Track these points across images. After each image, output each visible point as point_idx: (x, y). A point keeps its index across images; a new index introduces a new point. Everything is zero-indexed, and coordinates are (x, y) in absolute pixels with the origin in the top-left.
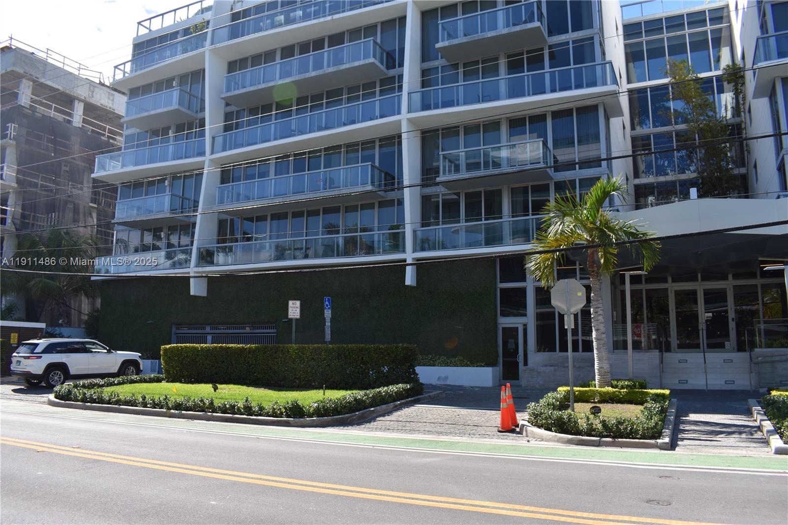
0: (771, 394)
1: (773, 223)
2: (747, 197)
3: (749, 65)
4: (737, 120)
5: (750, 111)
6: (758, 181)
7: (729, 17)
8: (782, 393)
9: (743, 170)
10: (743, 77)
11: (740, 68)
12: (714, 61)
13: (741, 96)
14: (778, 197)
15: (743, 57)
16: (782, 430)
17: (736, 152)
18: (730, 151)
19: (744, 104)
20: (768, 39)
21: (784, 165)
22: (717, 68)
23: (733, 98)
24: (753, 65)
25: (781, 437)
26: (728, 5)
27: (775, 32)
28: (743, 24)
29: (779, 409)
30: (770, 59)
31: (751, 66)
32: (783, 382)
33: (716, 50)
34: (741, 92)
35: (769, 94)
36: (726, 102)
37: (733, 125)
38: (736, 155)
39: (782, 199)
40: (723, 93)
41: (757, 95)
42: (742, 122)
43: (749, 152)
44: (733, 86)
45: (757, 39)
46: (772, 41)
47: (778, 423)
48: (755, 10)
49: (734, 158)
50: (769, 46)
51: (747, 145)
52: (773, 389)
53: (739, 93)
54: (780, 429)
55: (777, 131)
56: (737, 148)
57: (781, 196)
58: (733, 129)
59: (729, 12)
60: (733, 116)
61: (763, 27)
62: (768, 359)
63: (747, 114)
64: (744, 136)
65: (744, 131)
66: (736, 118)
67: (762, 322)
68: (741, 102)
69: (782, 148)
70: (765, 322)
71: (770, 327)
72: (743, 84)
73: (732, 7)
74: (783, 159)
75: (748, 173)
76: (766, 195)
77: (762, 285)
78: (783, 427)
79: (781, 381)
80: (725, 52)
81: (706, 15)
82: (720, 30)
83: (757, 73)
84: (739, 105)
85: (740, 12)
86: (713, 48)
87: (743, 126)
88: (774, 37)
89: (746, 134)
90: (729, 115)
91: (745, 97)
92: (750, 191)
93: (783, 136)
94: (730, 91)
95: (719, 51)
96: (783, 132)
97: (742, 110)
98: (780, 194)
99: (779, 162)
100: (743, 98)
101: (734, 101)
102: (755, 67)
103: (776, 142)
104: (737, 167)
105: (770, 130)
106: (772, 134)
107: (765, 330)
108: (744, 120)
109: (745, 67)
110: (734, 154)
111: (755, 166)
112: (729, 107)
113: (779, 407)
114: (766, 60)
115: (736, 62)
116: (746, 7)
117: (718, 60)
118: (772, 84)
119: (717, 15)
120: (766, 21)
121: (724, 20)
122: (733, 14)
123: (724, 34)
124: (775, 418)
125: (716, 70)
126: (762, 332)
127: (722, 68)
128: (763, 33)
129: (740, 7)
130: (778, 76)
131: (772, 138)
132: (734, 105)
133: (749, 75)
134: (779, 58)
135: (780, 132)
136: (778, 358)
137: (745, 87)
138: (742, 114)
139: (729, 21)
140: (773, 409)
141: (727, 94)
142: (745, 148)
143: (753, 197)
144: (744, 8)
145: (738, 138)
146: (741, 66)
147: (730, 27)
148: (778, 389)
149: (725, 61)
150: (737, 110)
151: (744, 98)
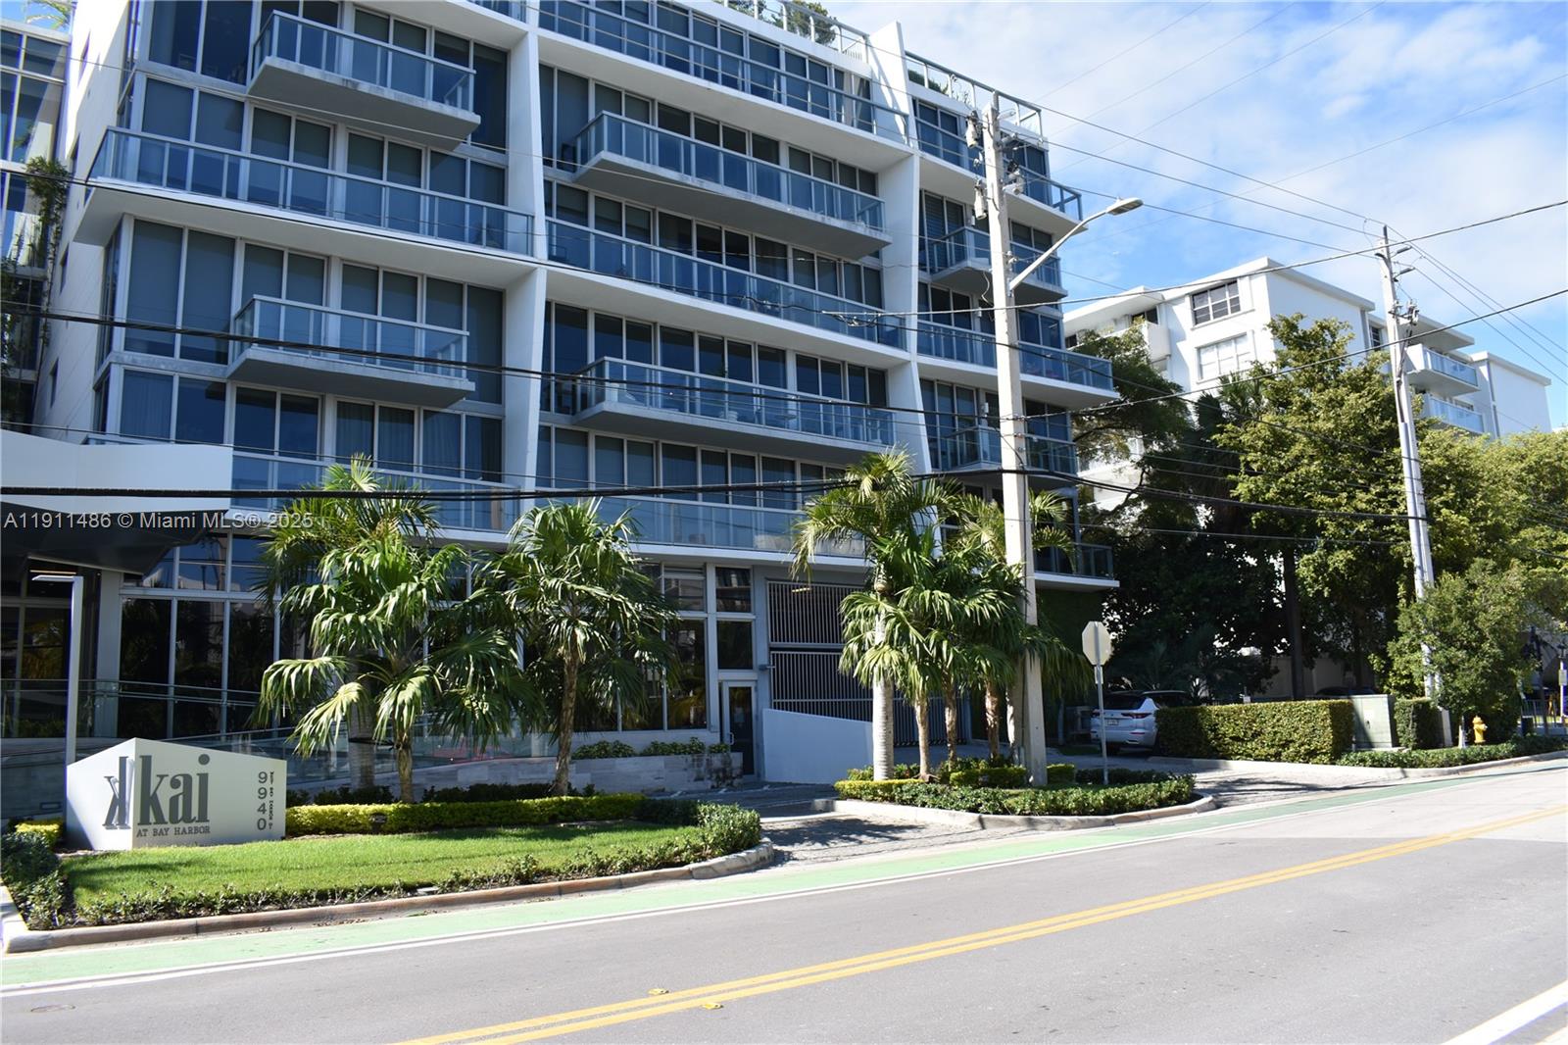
0: (15, 830)
1: (63, 490)
2: (27, 431)
3: (81, 173)
4: (37, 272)
5: (64, 262)
6: (55, 403)
7: (65, 67)
8: (38, 827)
9: (29, 375)
10: (66, 192)
11: (64, 173)
12: (15, 140)
13: (54, 228)
14: (86, 442)
15: (74, 155)
16: (29, 903)
17: (22, 332)
18: (11, 330)
19: (56, 245)
20: (127, 139)
21: (107, 383)
22: (18, 157)
23: (37, 228)
24: (89, 176)
25: (25, 918)
26: (70, 44)
27: (143, 130)
28: (88, 93)
29: (26, 861)
30: (122, 177)
31: (85, 178)
32: (44, 806)
33: (26, 121)
34: (56, 220)
35: (107, 242)
36: (23, 231)
37: (26, 280)
38: (21, 342)
39: (92, 447)
40: (21, 210)
41: (84, 235)
42: (46, 279)
43: (47, 342)
44: (43, 204)
45: (107, 131)
46: (134, 146)
47: (21, 889)
48: (117, 75)
49: (16, 347)
50: (125, 150)
51: (46, 328)
52: (20, 821)
53: (51, 219)
54: (25, 899)
55: (108, 316)
56: (24, 328)
57: (91, 441)
58: (24, 288)
59: (68, 58)
60: (31, 263)
61: (124, 111)
62: (21, 760)
63: (59, 267)
64: (44, 308)
65: (46, 300)
66: (36, 268)
67: (18, 684)
68: (52, 240)
69: (110, 349)
70: (25, 686)
71: (34, 695)
72: (63, 206)
73: (76, 52)
74: (108, 371)
75: (37, 383)
76: (65, 433)
77: (27, 609)
78: (31, 897)
79: (42, 804)
80: (42, 132)
81: (20, 44)
82: (44, 85)
83: (92, 194)
84: (46, 245)
85: (89, 68)
86: (19, 115)
87: (46, 287)
88: (139, 140)
89: (48, 304)
90: (23, 260)
91: (60, 233)
92: (35, 419)
93: (116, 328)
94: (34, 212)
95: (31, 126)
96: (116, 320)
97: (51, 256)
98: (91, 436)
99: (99, 374)
100: (57, 232)
101: (39, 233)
102: (92, 181)
103: (102, 335)
104: (18, 365)
105: (94, 310)
106: (97, 318)
107: (22, 701)
108: (49, 276)
109: (73, 173)
110: (17, 337)
111: (54, 373)
112: (27, 242)
113: (28, 856)
114: (115, 175)
115: (60, 158)
116: (101, 62)
117: (25, 142)
118: (115, 225)
119: (45, 54)
120: (130, 104)
121: (56, 70)
122: (74, 67)
123: (48, 96)
124: (16, 880)
125: (15, 159)
126: (17, 703)
127: (28, 161)
128: (120, 124)
129: (91, 57)
130: (130, 215)
131: (96, 326)
132: (37, 242)
133: (77, 193)
134: (139, 180)
135: (112, 319)
136: (40, 758)
137: (65, 215)
138: (50, 264)
139: (65, 76)
140: (15, 861)
141: (30, 216)
142: (41, 333)
143: (38, 433)
144: (97, 64)
145: (31, 308)
146: (68, 169)
147: (63, 88)
148: (30, 821)
149: (39, 148)
150: (40, 254)
151: (59, 235)
